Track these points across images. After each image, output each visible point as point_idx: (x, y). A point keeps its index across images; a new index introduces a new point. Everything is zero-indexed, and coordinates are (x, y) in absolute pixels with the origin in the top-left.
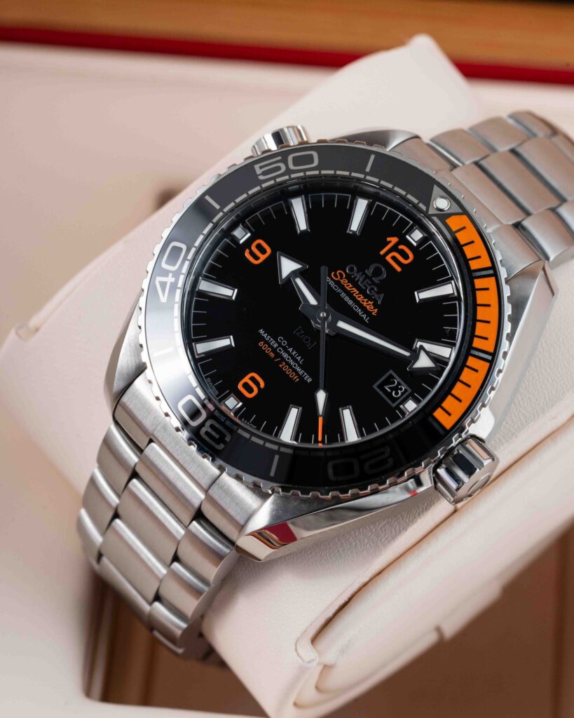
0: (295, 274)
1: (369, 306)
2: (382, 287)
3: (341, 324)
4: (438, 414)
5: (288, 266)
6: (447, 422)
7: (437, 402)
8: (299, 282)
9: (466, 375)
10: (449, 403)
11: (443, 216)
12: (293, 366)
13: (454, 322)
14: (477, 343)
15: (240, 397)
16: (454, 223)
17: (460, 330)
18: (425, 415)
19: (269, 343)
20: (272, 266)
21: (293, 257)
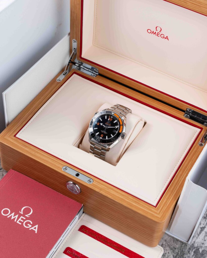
0: (102, 125)
1: (110, 125)
2: (110, 123)
3: (108, 127)
4: (120, 132)
5: (101, 124)
6: (121, 132)
7: (119, 131)
8: (103, 125)
9: (121, 127)
10: (120, 130)
11: (113, 114)
12: (105, 132)
13: (118, 123)
14: (121, 124)
15: (101, 137)
16: (115, 115)
17: (119, 124)
18: (118, 132)
19: (102, 131)
20: (100, 124)
21: (101, 123)
